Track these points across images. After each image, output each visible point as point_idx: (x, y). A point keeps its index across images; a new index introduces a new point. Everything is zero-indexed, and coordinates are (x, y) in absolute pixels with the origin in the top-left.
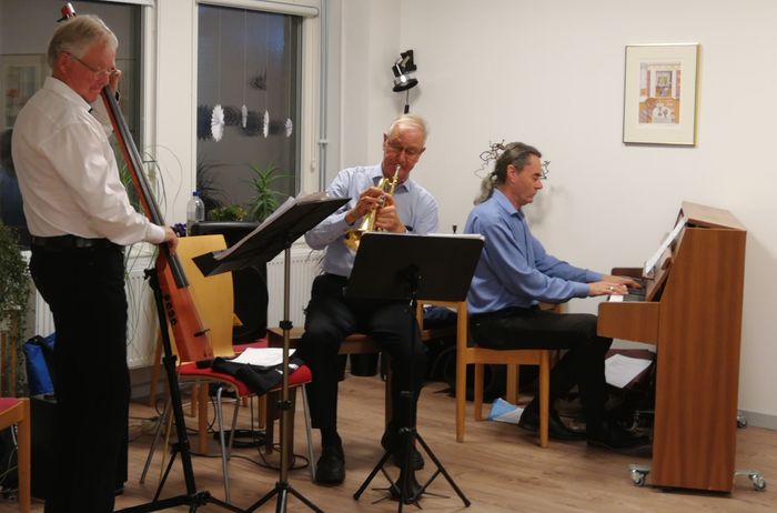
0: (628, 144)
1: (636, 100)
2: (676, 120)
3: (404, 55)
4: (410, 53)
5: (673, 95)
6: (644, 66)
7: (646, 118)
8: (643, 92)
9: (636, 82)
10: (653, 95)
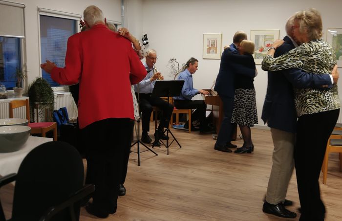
0: (204, 59)
1: (206, 48)
2: (216, 53)
3: (144, 36)
4: (146, 35)
5: (215, 46)
6: (208, 39)
7: (209, 52)
8: (208, 46)
9: (206, 43)
10: (210, 46)
